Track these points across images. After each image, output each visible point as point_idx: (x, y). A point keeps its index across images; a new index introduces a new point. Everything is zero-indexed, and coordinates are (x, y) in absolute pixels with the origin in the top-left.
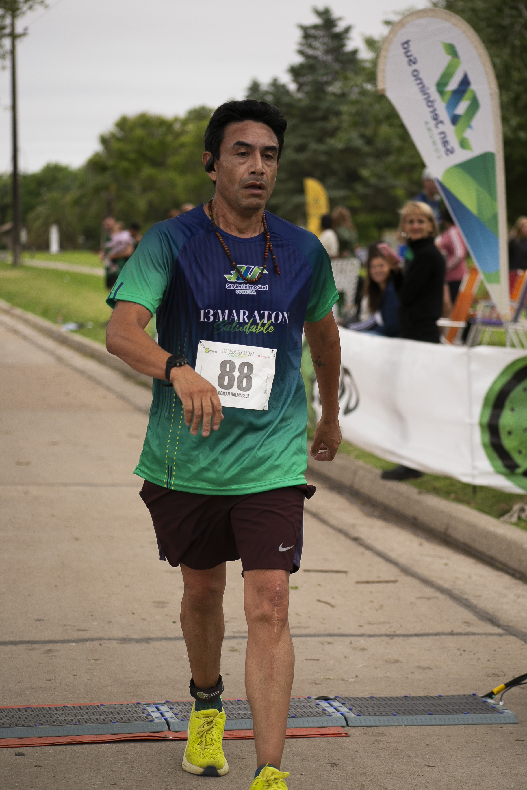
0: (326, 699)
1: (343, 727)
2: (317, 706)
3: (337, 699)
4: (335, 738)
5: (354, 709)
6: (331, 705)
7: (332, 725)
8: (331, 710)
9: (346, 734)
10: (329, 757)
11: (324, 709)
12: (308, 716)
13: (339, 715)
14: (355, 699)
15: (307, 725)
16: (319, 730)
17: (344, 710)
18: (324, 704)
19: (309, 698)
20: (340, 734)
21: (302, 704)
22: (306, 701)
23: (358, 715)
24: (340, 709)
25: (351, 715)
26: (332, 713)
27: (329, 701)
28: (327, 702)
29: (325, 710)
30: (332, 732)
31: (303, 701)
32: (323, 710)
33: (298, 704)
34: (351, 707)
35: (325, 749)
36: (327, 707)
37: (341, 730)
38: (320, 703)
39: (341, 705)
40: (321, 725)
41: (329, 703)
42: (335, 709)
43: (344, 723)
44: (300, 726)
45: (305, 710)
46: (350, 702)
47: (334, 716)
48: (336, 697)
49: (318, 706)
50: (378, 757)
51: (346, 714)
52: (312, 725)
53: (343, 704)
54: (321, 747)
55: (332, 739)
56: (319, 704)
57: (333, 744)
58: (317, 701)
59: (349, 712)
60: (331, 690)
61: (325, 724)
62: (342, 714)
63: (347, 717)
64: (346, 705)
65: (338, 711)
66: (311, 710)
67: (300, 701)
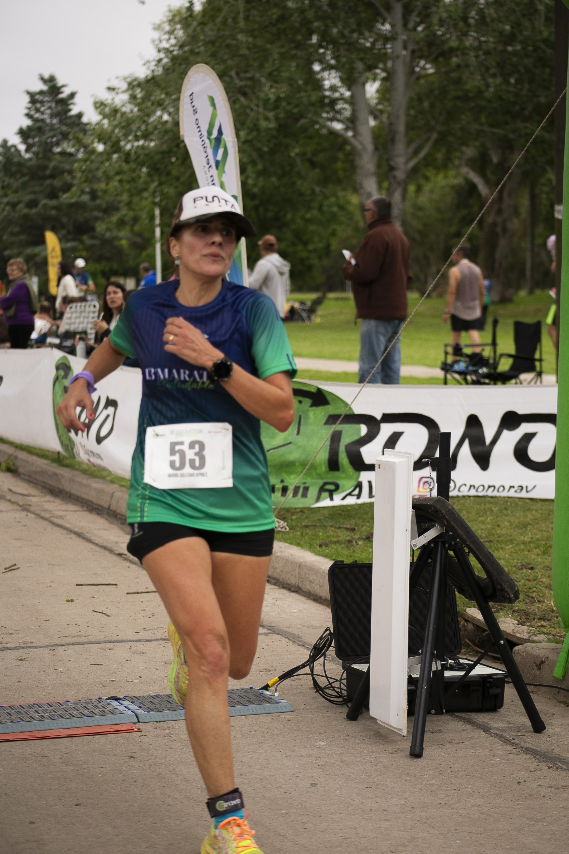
0: (116, 699)
1: (134, 723)
3: (126, 698)
4: (128, 733)
5: (143, 706)
6: (122, 704)
7: (125, 722)
8: (121, 708)
9: (138, 729)
10: (125, 750)
12: (102, 715)
13: (130, 712)
14: (144, 697)
15: (102, 724)
16: (112, 727)
17: (134, 707)
18: (114, 703)
19: (100, 698)
20: (133, 729)
21: (94, 704)
22: (97, 702)
23: (147, 712)
24: (130, 707)
25: (141, 712)
26: (124, 711)
27: (119, 701)
28: (117, 701)
29: (117, 709)
30: (125, 728)
31: (95, 701)
32: (115, 709)
33: (90, 704)
34: (140, 705)
35: (121, 744)
36: (118, 706)
37: (133, 726)
38: (110, 702)
39: (131, 704)
40: (114, 722)
41: (119, 702)
42: (125, 707)
43: (136, 720)
44: (96, 724)
45: (98, 710)
46: (139, 701)
47: (125, 714)
48: (125, 697)
49: (110, 706)
50: (170, 748)
51: (137, 712)
52: (106, 723)
53: (132, 702)
54: (116, 743)
55: (126, 735)
56: (110, 704)
57: (127, 739)
58: (108, 701)
59: (139, 709)
60: (118, 691)
61: (118, 722)
62: (132, 712)
63: (137, 714)
64: (135, 703)
65: (129, 709)
66: (103, 709)
67: (91, 702)
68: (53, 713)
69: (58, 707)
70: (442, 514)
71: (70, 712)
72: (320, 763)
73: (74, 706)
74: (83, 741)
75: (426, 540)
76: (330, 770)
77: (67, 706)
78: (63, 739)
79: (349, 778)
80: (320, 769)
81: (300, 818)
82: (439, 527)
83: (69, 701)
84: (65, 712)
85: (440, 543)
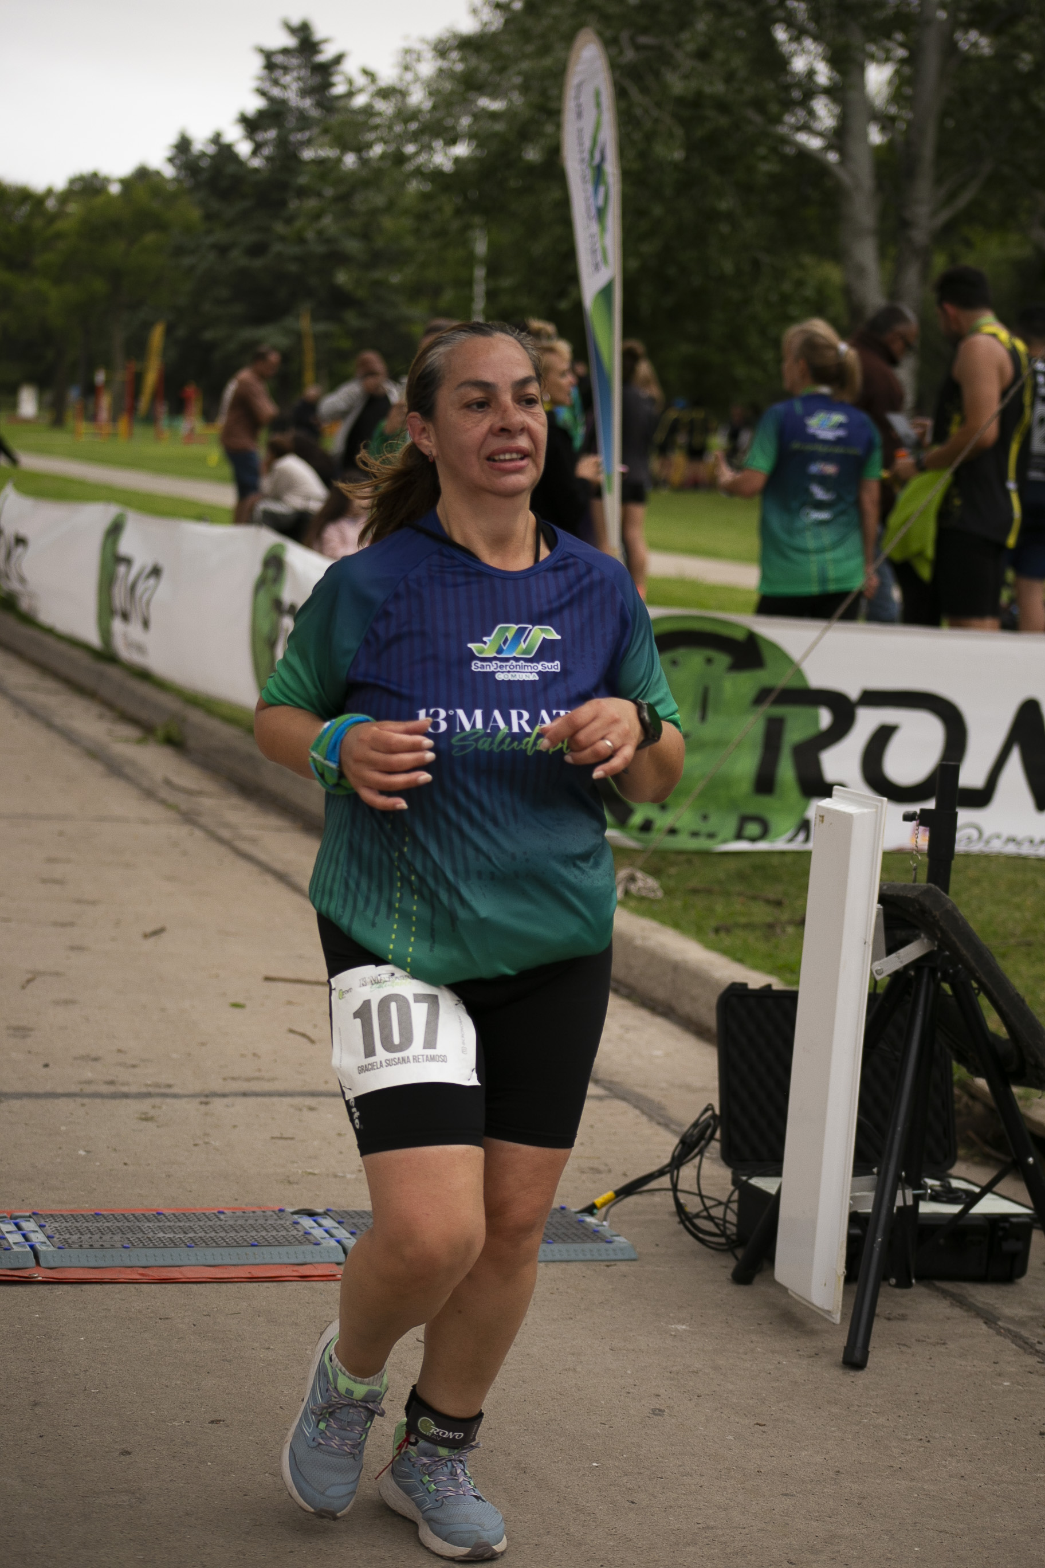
0: (312, 1214)
2: (295, 1225)
3: (329, 1213)
4: (325, 1282)
6: (320, 1225)
7: (321, 1260)
8: (318, 1233)
10: (315, 1317)
11: (306, 1231)
12: (280, 1244)
13: (333, 1243)
14: (362, 1214)
15: (278, 1260)
16: (296, 1268)
17: (342, 1233)
18: (307, 1223)
19: (281, 1211)
20: (334, 1275)
21: (269, 1222)
22: (275, 1217)
24: (334, 1232)
26: (322, 1238)
27: (315, 1218)
28: (312, 1218)
29: (310, 1233)
30: (319, 1273)
31: (271, 1216)
32: (305, 1233)
33: (261, 1221)
34: (353, 1230)
35: (308, 1303)
36: (313, 1228)
38: (300, 1220)
39: (337, 1225)
40: (301, 1260)
41: (315, 1221)
42: (326, 1231)
44: (267, 1260)
45: (274, 1233)
46: (352, 1221)
47: (324, 1245)
48: (328, 1210)
49: (297, 1226)
51: (345, 1242)
52: (287, 1261)
53: (339, 1223)
54: (301, 1299)
55: (320, 1285)
56: (298, 1224)
57: (321, 1294)
58: (296, 1216)
59: (350, 1238)
60: (316, 1195)
61: (309, 1259)
62: (338, 1242)
63: (346, 1247)
64: (344, 1225)
65: (332, 1236)
66: (284, 1233)
67: (264, 1216)
68: (192, 1235)
69: (201, 1224)
70: (934, 917)
71: (223, 1234)
72: (674, 1369)
73: (232, 1223)
74: (239, 1292)
75: (901, 962)
76: (691, 1383)
77: (219, 1223)
78: (204, 1285)
79: (725, 1402)
80: (672, 1379)
81: (625, 1479)
82: (926, 940)
83: (222, 1213)
84: (213, 1234)
85: (926, 971)
